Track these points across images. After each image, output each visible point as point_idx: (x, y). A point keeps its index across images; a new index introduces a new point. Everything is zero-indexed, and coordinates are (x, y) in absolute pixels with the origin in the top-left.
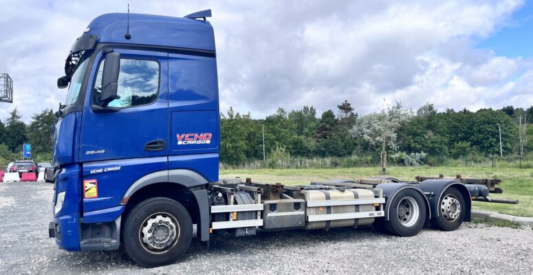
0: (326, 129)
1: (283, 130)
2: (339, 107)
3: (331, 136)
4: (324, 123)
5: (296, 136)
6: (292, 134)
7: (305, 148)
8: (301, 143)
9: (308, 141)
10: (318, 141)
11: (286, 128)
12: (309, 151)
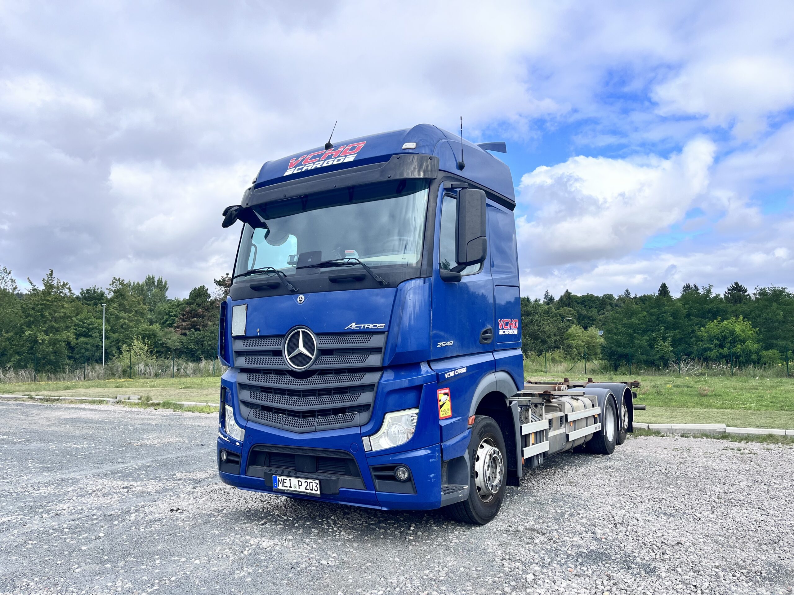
0: (197, 315)
1: (123, 314)
2: (216, 281)
3: (205, 326)
4: (194, 306)
5: (145, 326)
6: (138, 322)
7: (162, 344)
8: (155, 335)
9: (166, 334)
10: (185, 334)
11: (130, 312)
12: (169, 349)
